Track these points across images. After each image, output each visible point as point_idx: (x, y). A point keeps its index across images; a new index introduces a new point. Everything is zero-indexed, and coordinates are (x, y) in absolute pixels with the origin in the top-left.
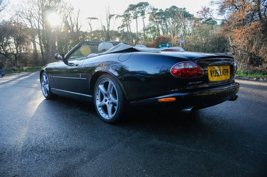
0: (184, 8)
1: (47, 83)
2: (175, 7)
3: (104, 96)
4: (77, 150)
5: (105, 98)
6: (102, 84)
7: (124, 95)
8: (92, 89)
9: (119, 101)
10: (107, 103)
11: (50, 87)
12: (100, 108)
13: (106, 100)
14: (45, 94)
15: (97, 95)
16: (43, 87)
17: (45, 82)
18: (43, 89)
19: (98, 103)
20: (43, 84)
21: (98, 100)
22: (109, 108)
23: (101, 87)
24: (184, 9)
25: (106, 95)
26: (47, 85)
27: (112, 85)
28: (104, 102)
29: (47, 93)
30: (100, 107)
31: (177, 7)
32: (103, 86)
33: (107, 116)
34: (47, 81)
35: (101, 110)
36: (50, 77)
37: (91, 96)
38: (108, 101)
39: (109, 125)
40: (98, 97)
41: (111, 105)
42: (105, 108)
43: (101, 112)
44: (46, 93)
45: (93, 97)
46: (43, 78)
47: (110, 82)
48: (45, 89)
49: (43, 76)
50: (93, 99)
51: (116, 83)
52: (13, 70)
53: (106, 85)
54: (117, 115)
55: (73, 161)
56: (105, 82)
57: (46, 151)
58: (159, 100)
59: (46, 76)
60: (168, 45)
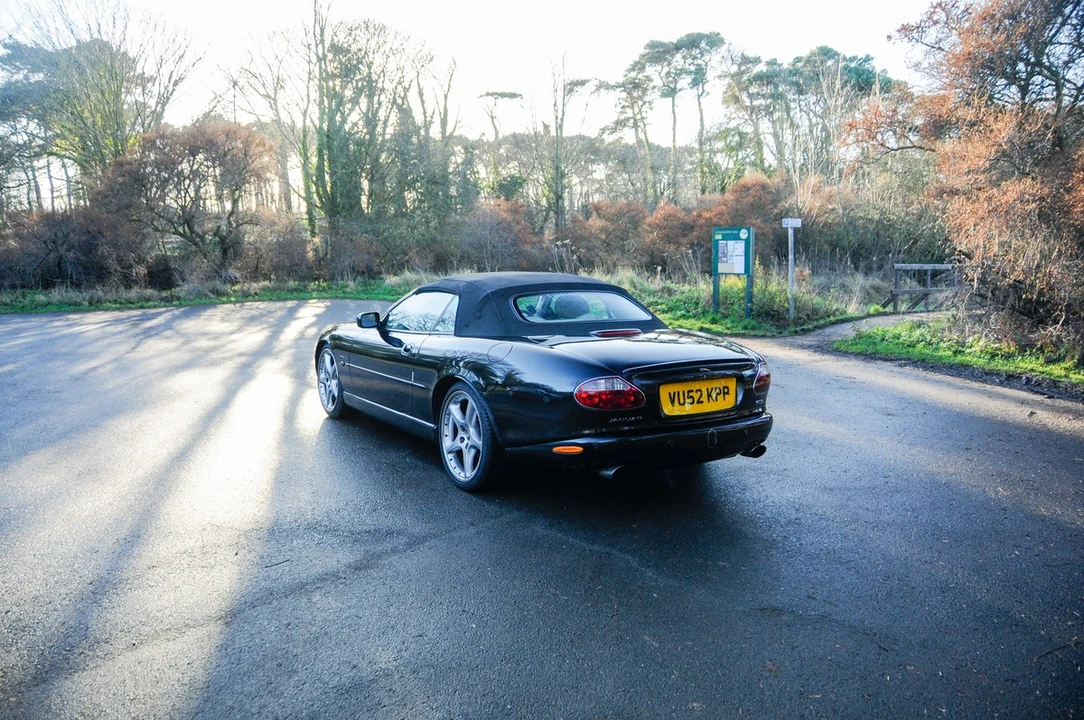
0: (868, 56)
1: (334, 376)
2: (831, 50)
3: (460, 430)
4: (390, 533)
5: (461, 434)
6: (455, 403)
7: (493, 434)
8: (436, 411)
9: (484, 441)
10: (463, 446)
11: (341, 388)
12: (451, 456)
13: (462, 439)
14: (328, 404)
15: (446, 425)
16: (322, 385)
17: (328, 372)
18: (323, 389)
19: (447, 443)
20: (323, 376)
21: (446, 436)
22: (468, 458)
23: (455, 409)
24: (868, 59)
25: (464, 429)
26: (334, 382)
27: (473, 410)
28: (458, 444)
29: (333, 403)
30: (450, 452)
31: (836, 54)
32: (458, 406)
33: (462, 474)
34: (335, 371)
36: (344, 365)
37: (433, 426)
38: (466, 441)
39: (465, 494)
40: (447, 431)
41: (473, 451)
42: (459, 455)
43: (451, 461)
44: (331, 401)
45: (437, 428)
46: (324, 360)
47: (471, 402)
48: (328, 390)
49: (323, 356)
50: (437, 433)
51: (480, 407)
52: (213, 293)
53: (464, 406)
54: (479, 473)
55: (379, 548)
56: (461, 399)
57: (334, 531)
58: (555, 449)
59: (332, 358)
60: (744, 234)
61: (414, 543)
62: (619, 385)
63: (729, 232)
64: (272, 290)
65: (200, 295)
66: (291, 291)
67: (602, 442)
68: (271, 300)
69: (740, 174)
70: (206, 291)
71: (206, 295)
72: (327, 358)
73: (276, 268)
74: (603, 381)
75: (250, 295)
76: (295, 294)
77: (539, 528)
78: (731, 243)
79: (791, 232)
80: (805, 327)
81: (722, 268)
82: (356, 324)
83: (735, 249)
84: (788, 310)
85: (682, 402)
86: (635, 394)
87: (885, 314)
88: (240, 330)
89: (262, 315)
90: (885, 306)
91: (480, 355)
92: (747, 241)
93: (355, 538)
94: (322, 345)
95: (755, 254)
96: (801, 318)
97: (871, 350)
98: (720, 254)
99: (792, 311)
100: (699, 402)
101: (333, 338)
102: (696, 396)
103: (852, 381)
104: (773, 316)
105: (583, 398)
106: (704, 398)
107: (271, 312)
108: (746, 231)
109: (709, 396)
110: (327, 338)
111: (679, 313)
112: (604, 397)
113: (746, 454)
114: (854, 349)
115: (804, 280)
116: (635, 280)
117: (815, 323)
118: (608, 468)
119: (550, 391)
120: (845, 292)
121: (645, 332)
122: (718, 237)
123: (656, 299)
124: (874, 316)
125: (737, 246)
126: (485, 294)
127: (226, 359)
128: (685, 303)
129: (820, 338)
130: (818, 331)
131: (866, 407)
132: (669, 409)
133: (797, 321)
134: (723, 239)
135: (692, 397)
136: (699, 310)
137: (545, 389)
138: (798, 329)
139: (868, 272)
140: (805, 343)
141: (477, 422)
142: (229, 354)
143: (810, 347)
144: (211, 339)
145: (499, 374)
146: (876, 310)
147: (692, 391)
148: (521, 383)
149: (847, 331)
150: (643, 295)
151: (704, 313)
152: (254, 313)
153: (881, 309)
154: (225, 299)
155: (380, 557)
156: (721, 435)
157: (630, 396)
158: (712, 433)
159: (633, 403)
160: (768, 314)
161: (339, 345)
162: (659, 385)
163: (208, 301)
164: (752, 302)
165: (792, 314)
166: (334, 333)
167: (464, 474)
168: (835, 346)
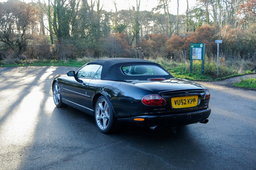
1: (59, 93)
3: (102, 112)
4: (76, 148)
5: (102, 113)
6: (101, 103)
7: (113, 114)
8: (94, 105)
9: (110, 117)
10: (103, 117)
11: (61, 97)
13: (103, 115)
14: (56, 102)
15: (97, 110)
16: (54, 96)
17: (57, 91)
18: (55, 97)
19: (97, 116)
20: (55, 92)
21: (97, 114)
22: (105, 122)
23: (100, 105)
25: (103, 112)
26: (59, 95)
27: (107, 105)
28: (101, 117)
29: (58, 102)
30: (98, 120)
32: (101, 104)
33: (102, 127)
34: (59, 91)
35: (99, 122)
36: (62, 89)
37: (93, 110)
38: (104, 116)
39: (103, 134)
40: (98, 112)
41: (106, 120)
42: (102, 121)
43: (99, 124)
45: (94, 111)
46: (55, 87)
47: (106, 102)
48: (56, 97)
49: (55, 86)
50: (94, 113)
51: (109, 104)
52: (16, 62)
53: (103, 104)
54: (108, 127)
55: (73, 153)
56: (102, 101)
57: (57, 147)
58: (135, 119)
59: (58, 86)
60: (201, 46)
61: (85, 151)
62: (157, 97)
63: (196, 45)
64: (38, 62)
65: (11, 63)
66: (45, 63)
67: (151, 117)
68: (37, 65)
69: (200, 24)
70: (14, 62)
71: (13, 63)
72: (56, 86)
73: (39, 55)
74: (152, 96)
75: (30, 64)
76: (46, 64)
77: (129, 147)
78: (197, 49)
79: (218, 45)
80: (223, 78)
81: (193, 57)
82: (66, 75)
83: (198, 51)
84: (216, 72)
85: (179, 104)
86: (163, 101)
87: (252, 74)
88: (25, 76)
89: (34, 71)
90: (252, 71)
91: (110, 86)
92: (202, 48)
93: (64, 149)
94: (55, 82)
95: (205, 52)
96: (221, 75)
97: (247, 86)
98: (193, 53)
99: (218, 72)
100: (185, 104)
101: (59, 79)
102: (184, 102)
103: (240, 97)
104: (211, 74)
105: (145, 102)
106: (187, 102)
107: (37, 70)
108: (202, 45)
109: (188, 102)
110: (56, 79)
111: (178, 73)
112: (152, 101)
113: (201, 122)
114: (241, 86)
115: (222, 62)
116: (163, 61)
117: (226, 77)
118: (153, 126)
119: (133, 99)
120: (238, 66)
121: (166, 79)
122: (192, 46)
123: (170, 68)
124: (248, 74)
125: (199, 50)
126: (111, 65)
127: (20, 86)
128: (180, 69)
129: (228, 82)
130: (227, 80)
131: (245, 106)
132: (174, 106)
133: (220, 76)
134: (194, 47)
135: (182, 102)
136: (185, 72)
137: (132, 99)
138: (220, 78)
139: (246, 59)
140: (222, 83)
141: (108, 110)
142: (21, 84)
143: (224, 85)
144: (15, 79)
145: (116, 93)
146: (249, 72)
147: (182, 100)
148: (123, 96)
149: (238, 79)
150: (166, 66)
151: (187, 73)
152: (31, 70)
153: (251, 72)
154: (20, 65)
155: (73, 156)
156: (192, 115)
157: (161, 101)
158: (189, 115)
159: (162, 104)
160: (209, 73)
161: (61, 82)
162: (171, 98)
163: (14, 65)
164: (204, 69)
165: (218, 74)
166: (59, 78)
167: (103, 127)
168: (233, 85)
